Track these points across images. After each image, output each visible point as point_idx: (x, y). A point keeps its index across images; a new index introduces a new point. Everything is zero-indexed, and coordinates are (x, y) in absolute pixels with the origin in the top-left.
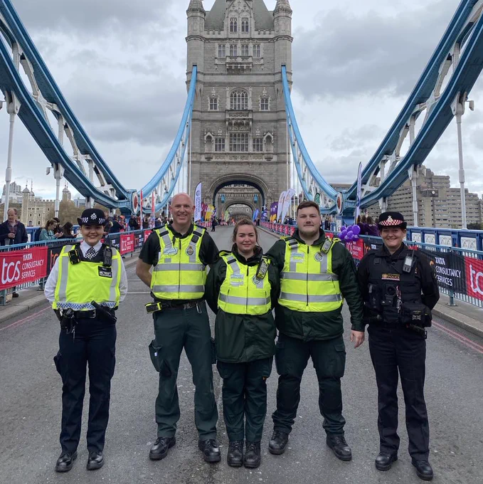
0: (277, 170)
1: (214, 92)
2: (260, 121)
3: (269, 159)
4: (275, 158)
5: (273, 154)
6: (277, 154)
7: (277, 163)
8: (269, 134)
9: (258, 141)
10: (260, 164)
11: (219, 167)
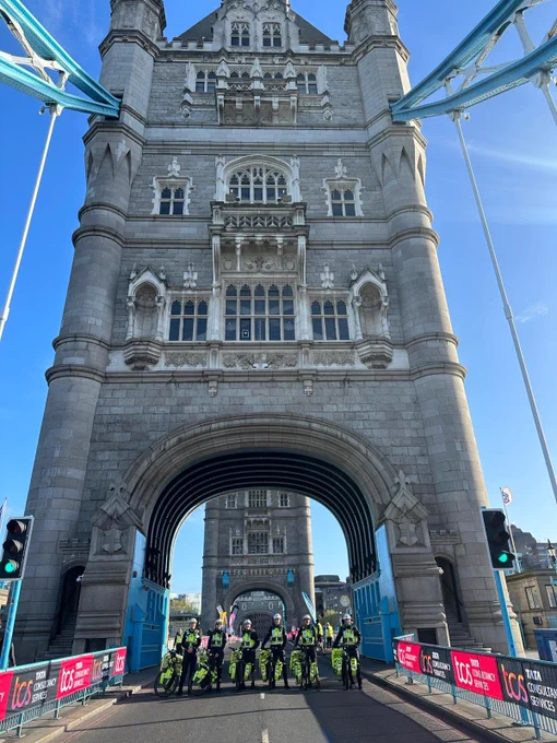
0: (416, 402)
1: (178, 168)
2: (331, 245)
3: (378, 361)
4: (400, 360)
5: (393, 345)
6: (403, 345)
7: (411, 375)
8: (369, 278)
9: (329, 308)
10: (346, 379)
11: (181, 392)
